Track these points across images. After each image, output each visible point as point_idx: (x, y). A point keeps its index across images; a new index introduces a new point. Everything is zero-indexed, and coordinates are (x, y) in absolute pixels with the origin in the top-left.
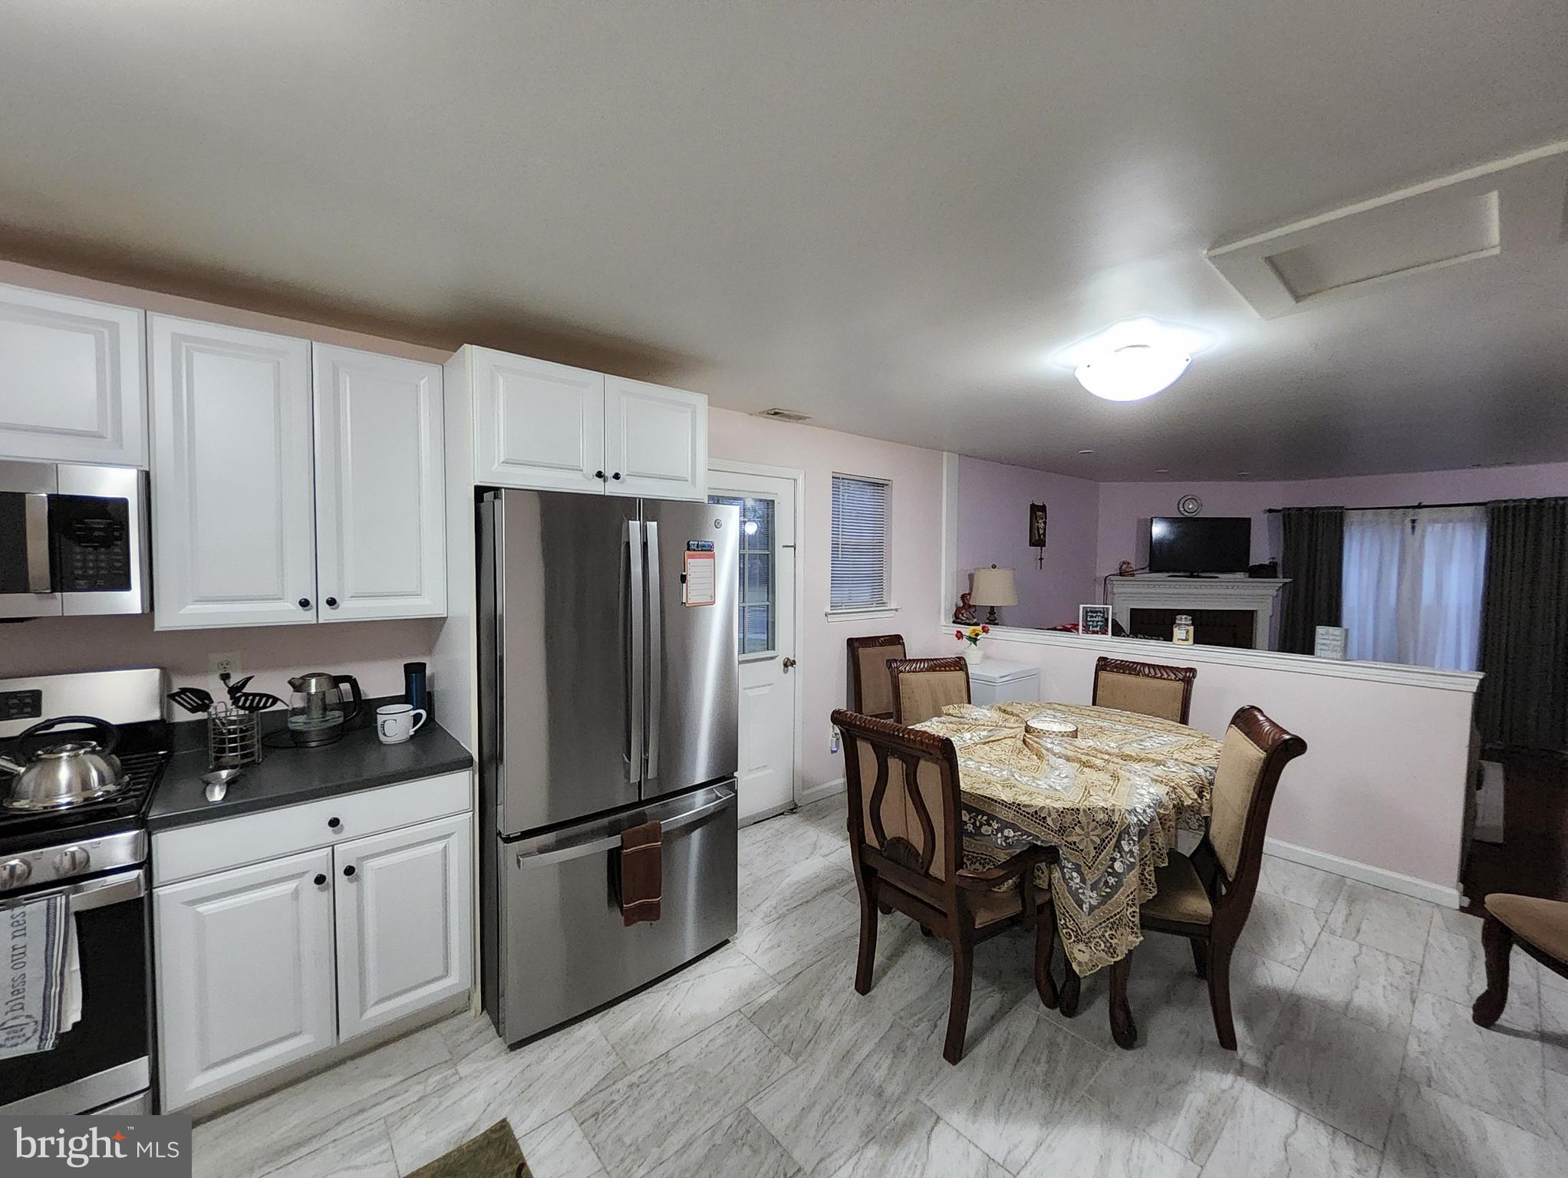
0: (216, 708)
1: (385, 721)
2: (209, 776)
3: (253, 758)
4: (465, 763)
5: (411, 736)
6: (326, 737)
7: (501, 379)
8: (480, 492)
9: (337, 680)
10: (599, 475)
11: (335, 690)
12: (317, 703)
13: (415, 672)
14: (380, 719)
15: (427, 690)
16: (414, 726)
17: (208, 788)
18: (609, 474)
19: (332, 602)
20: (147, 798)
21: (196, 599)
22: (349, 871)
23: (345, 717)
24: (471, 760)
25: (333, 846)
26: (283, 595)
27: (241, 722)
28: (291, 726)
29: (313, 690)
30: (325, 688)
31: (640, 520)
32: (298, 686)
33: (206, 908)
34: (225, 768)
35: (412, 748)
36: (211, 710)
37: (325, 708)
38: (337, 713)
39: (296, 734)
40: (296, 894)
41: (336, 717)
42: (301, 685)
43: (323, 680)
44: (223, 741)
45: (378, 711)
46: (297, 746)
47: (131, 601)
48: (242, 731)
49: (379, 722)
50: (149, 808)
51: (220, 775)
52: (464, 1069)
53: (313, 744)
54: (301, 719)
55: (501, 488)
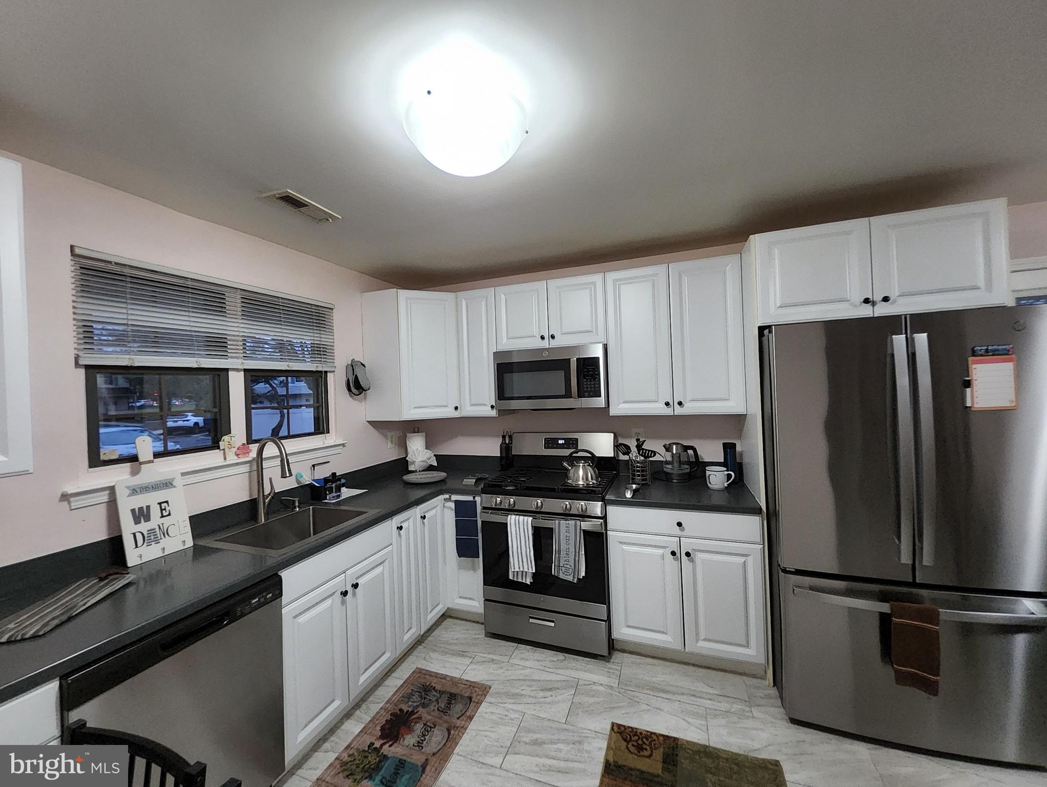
0: (632, 454)
1: (710, 475)
2: (628, 486)
3: (646, 482)
4: (757, 511)
5: (726, 487)
6: (680, 478)
7: (776, 250)
8: (761, 329)
9: (686, 448)
10: (867, 301)
11: (685, 453)
12: (676, 459)
13: (729, 448)
14: (708, 473)
15: (738, 461)
16: (727, 481)
17: (627, 490)
18: (878, 297)
19: (680, 404)
20: (606, 490)
21: (624, 401)
22: (688, 554)
23: (690, 470)
24: (761, 509)
25: (680, 537)
26: (658, 399)
27: (641, 463)
28: (665, 469)
29: (674, 452)
30: (680, 451)
31: (906, 333)
32: (668, 448)
33: (627, 548)
34: (635, 484)
35: (726, 494)
36: (630, 455)
37: (680, 463)
38: (687, 466)
39: (667, 474)
40: (663, 557)
41: (686, 468)
42: (669, 448)
43: (679, 446)
44: (634, 471)
45: (706, 468)
46: (667, 480)
47: (600, 402)
48: (642, 467)
49: (707, 475)
50: (606, 494)
51: (632, 487)
52: (756, 712)
53: (675, 481)
54: (670, 466)
55: (772, 326)
